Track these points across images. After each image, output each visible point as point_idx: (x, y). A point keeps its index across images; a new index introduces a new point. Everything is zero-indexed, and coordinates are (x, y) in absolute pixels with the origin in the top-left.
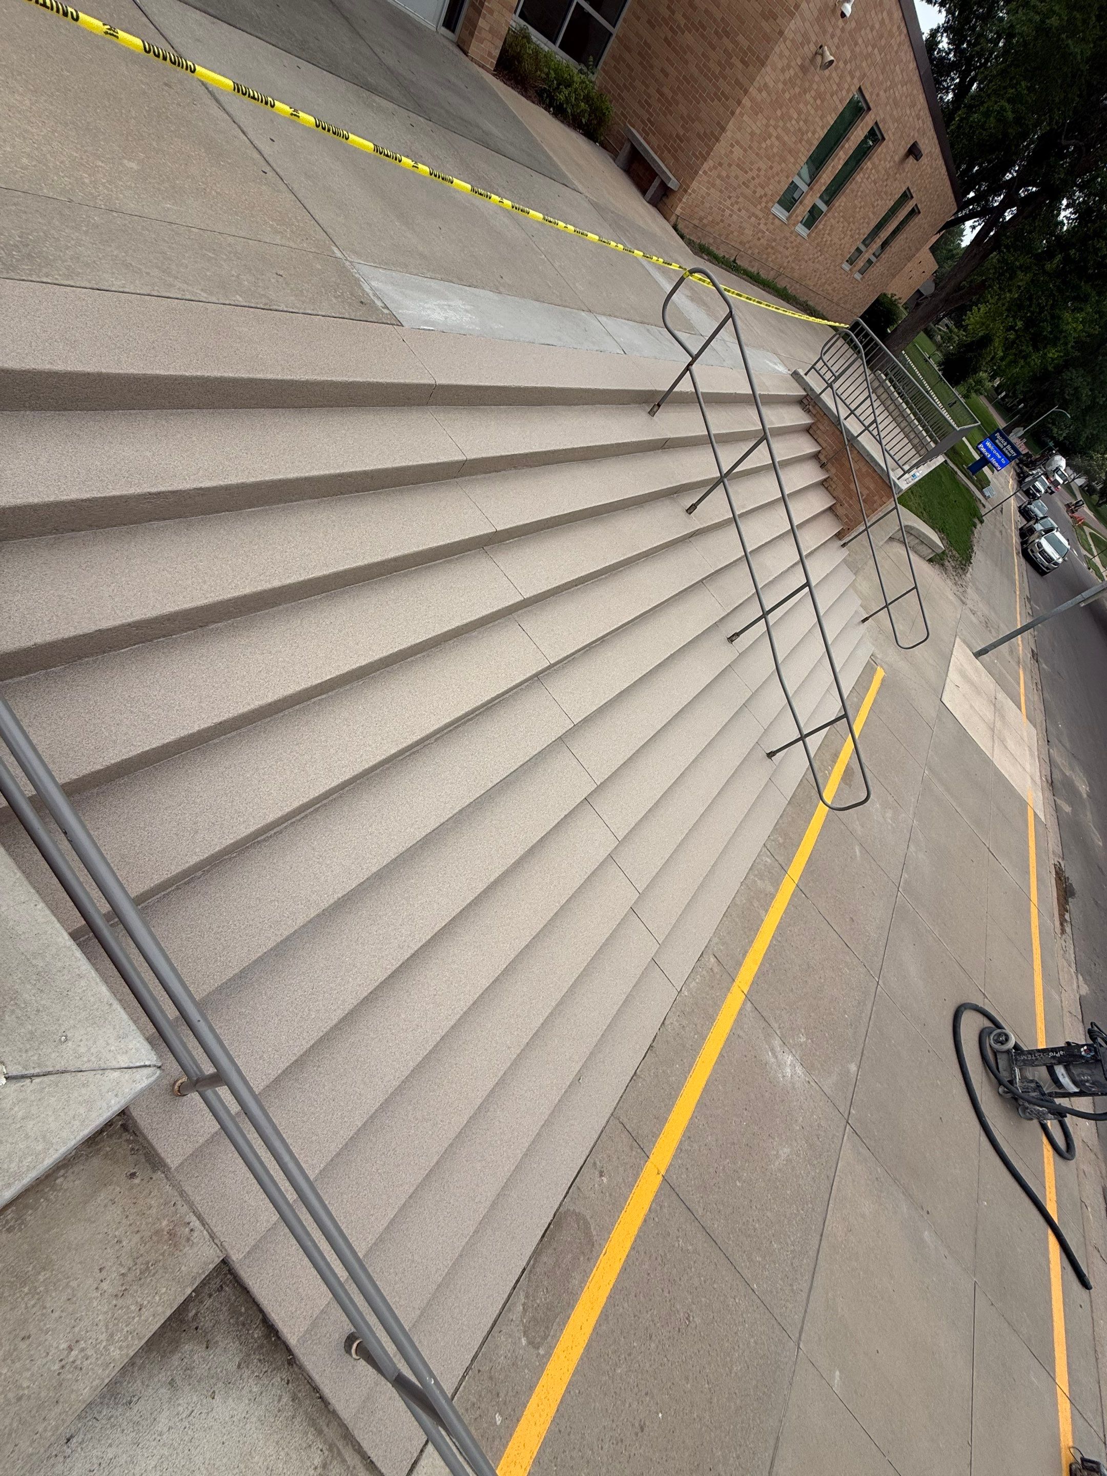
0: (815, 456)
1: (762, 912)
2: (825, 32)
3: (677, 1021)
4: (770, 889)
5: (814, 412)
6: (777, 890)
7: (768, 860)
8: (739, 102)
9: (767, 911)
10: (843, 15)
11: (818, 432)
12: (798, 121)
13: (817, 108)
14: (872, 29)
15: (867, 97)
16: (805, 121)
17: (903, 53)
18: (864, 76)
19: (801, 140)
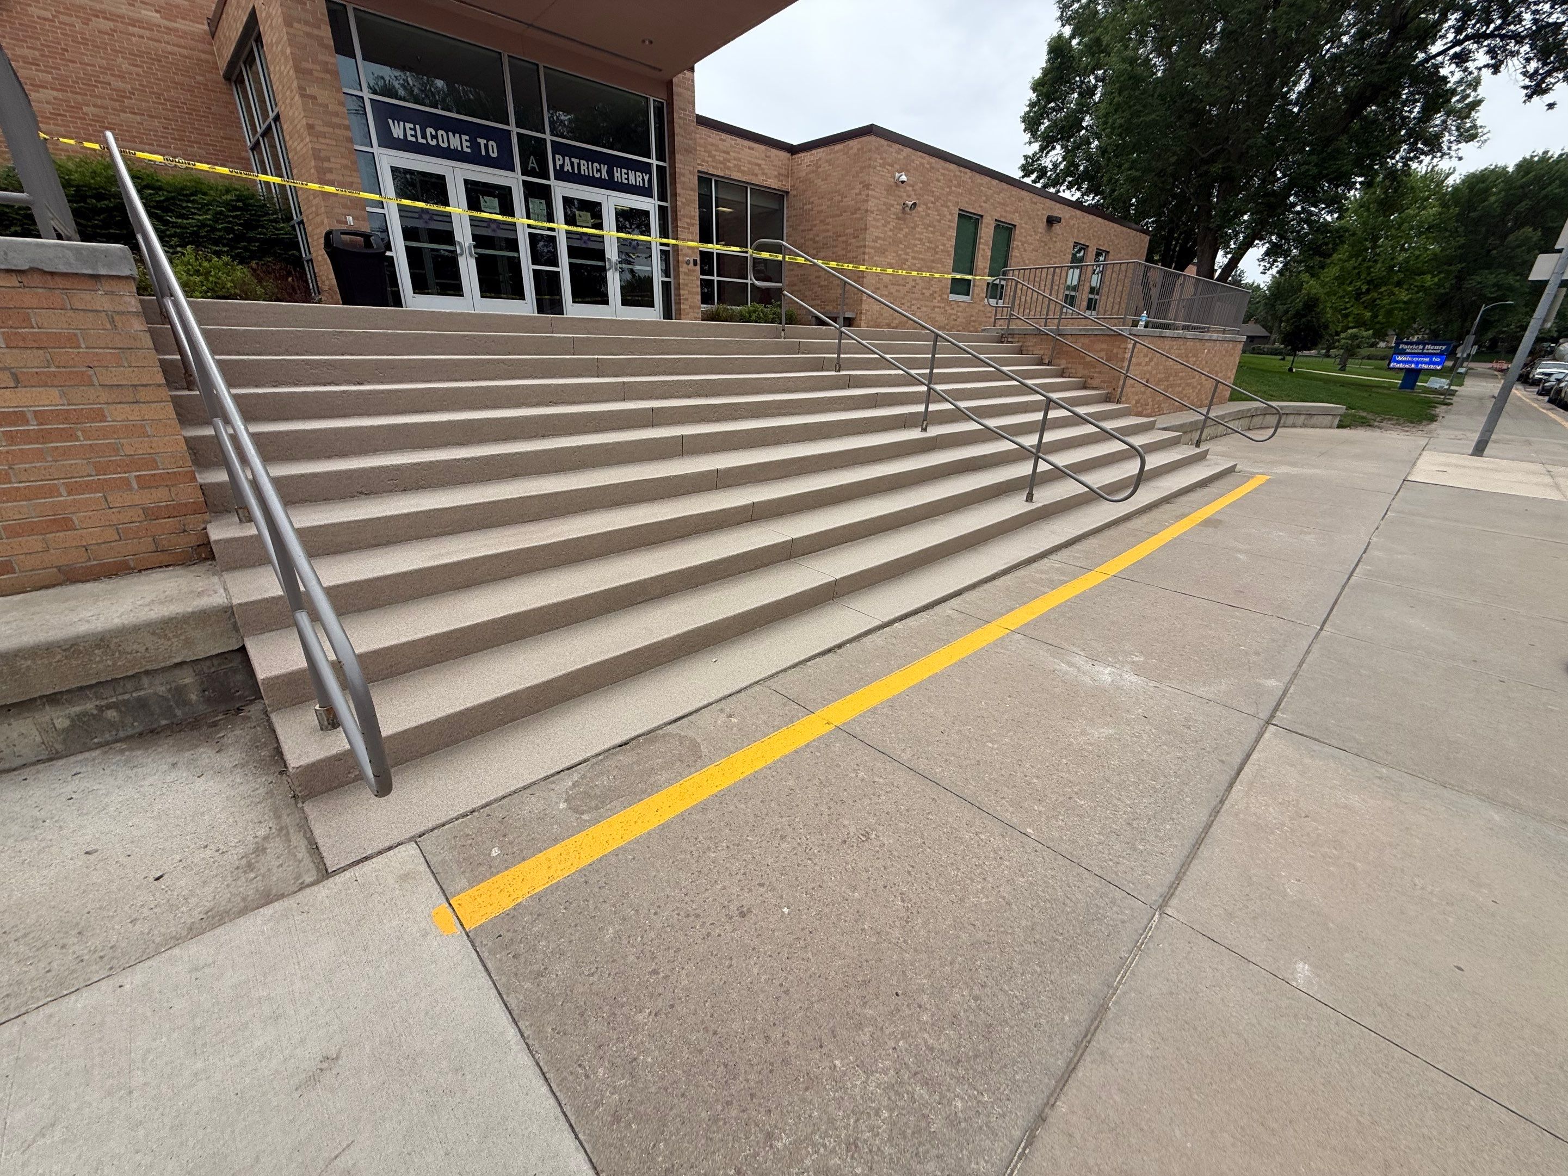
1: (1044, 589)
2: (901, 197)
4: (1059, 578)
8: (864, 253)
10: (903, 182)
12: (924, 244)
13: (933, 232)
14: (938, 180)
15: (972, 211)
16: (930, 242)
17: (979, 181)
18: (957, 203)
19: (937, 253)
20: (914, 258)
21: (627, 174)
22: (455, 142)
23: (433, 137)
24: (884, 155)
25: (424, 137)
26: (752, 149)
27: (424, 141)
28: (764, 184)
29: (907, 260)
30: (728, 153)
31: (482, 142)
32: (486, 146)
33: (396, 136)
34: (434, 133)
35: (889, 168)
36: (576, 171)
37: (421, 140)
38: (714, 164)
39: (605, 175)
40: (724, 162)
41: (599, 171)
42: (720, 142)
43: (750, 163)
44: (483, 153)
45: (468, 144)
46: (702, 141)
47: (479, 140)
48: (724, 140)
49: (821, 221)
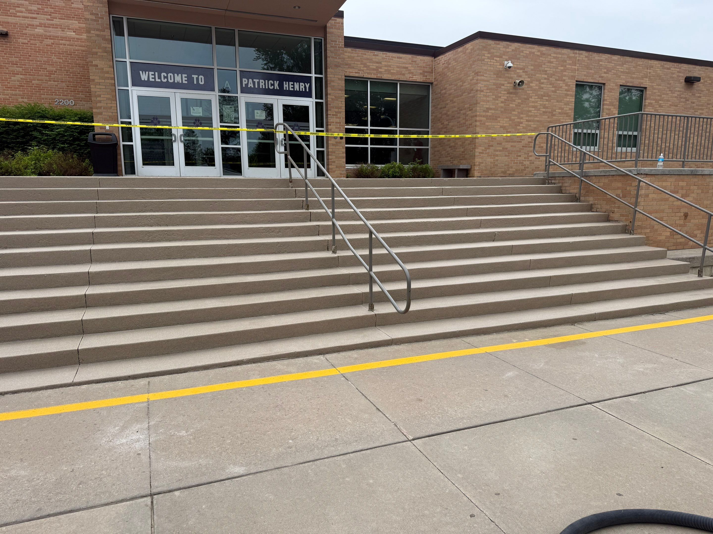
2: (511, 78)
8: (476, 121)
10: (510, 67)
12: (539, 110)
13: (547, 100)
14: (550, 62)
15: (592, 81)
16: (545, 107)
17: (597, 58)
18: (573, 77)
19: (554, 115)
20: (527, 121)
21: (293, 85)
22: (178, 79)
23: (165, 77)
24: (492, 50)
25: (160, 77)
26: (401, 58)
27: (159, 80)
28: (411, 79)
29: (522, 123)
30: (380, 63)
31: (195, 77)
32: (197, 79)
33: (143, 79)
34: (166, 75)
35: (498, 59)
36: (256, 87)
37: (157, 80)
38: (368, 71)
39: (276, 86)
40: (377, 69)
41: (273, 85)
42: (374, 57)
43: (398, 67)
44: (195, 83)
45: (186, 79)
46: (359, 58)
47: (193, 76)
48: (377, 55)
49: (451, 101)
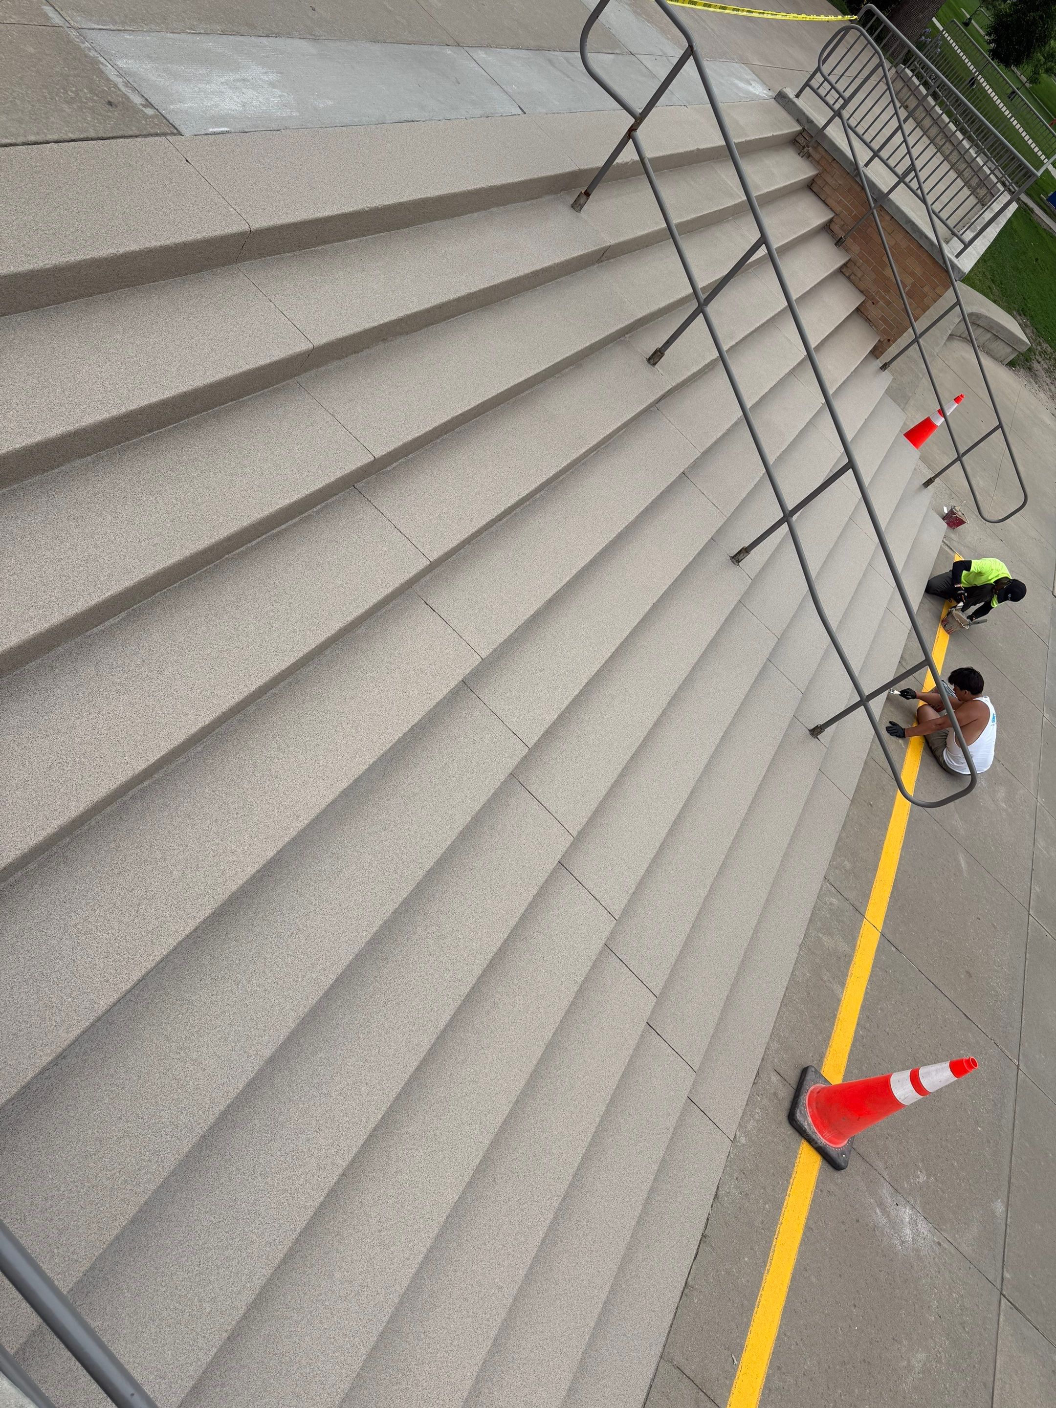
0: (827, 228)
1: (836, 987)
3: (736, 1187)
4: (843, 947)
5: (817, 156)
6: (853, 947)
7: (834, 901)
9: (843, 984)
11: (826, 189)
